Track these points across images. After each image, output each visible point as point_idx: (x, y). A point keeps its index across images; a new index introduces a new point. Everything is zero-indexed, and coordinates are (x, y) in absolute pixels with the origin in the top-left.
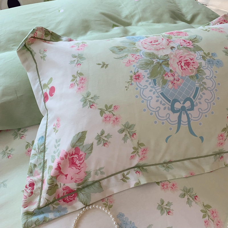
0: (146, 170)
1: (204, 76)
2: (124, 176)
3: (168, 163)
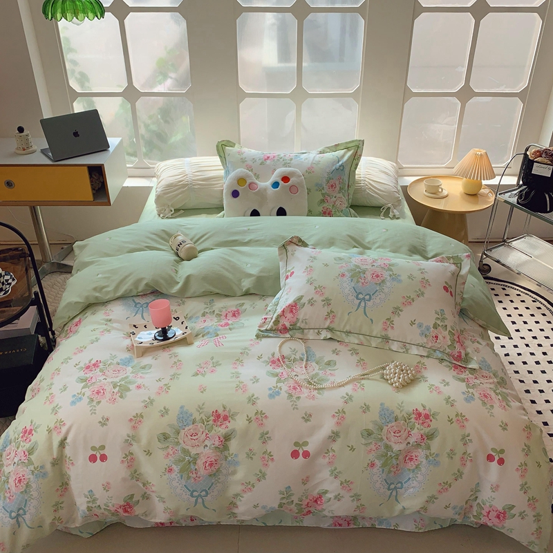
1: (385, 285)
2: (319, 331)
3: (348, 333)
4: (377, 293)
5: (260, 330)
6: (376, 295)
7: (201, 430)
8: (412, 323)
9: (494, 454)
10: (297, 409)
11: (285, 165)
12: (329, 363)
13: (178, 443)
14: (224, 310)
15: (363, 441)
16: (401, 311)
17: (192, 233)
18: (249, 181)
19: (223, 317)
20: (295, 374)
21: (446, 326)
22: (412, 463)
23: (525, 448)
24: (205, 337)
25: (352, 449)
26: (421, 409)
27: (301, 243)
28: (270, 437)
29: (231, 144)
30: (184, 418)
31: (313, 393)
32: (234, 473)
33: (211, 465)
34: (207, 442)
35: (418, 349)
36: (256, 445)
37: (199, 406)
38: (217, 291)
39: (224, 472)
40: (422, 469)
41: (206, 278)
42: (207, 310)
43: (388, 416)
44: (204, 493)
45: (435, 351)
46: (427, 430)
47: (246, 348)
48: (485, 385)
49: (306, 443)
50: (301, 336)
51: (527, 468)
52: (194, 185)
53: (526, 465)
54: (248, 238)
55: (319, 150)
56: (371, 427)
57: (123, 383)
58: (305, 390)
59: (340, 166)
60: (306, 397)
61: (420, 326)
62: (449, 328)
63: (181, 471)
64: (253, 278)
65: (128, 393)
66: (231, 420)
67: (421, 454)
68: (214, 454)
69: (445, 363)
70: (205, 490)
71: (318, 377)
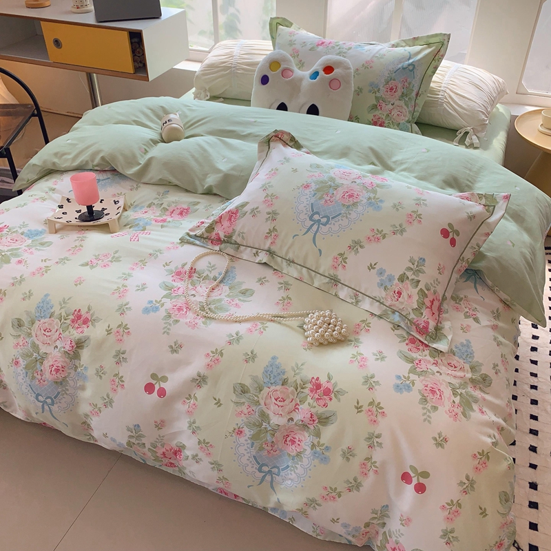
0: (273, 258)
1: (354, 210)
2: (257, 252)
3: (291, 262)
4: (340, 217)
5: (188, 234)
6: (336, 219)
7: (56, 327)
8: (371, 267)
9: (412, 475)
10: (168, 334)
11: (339, 54)
12: (244, 293)
13: (29, 335)
14: (173, 205)
15: (234, 398)
16: (361, 247)
17: (191, 115)
18: (283, 66)
19: (168, 213)
20: (193, 292)
21: (419, 281)
22: (293, 447)
23: (466, 482)
24: (131, 229)
25: (219, 403)
26: (323, 380)
27: (294, 143)
28: (126, 359)
29: (287, 24)
30: (44, 309)
31: (197, 321)
32: (83, 388)
33: (57, 371)
34: (58, 343)
35: (371, 304)
36: (108, 363)
37: (64, 299)
38: (177, 182)
39: (71, 383)
40: (304, 459)
41: (167, 165)
42: (156, 202)
43: (276, 375)
44: (49, 401)
45: (394, 312)
46: (321, 410)
47: (160, 251)
48: (444, 377)
49: (165, 379)
50: (231, 251)
51: (460, 510)
52: (237, 69)
53: (460, 505)
54: (248, 131)
55: (393, 42)
56: (248, 382)
57: (8, 253)
58: (191, 314)
59: (409, 65)
60: (186, 323)
61: (381, 273)
62: (421, 285)
63: (27, 367)
64: (221, 175)
65: (5, 265)
66: (90, 326)
67: (306, 439)
68: (62, 359)
69: (399, 332)
70: (51, 398)
71: (217, 305)
